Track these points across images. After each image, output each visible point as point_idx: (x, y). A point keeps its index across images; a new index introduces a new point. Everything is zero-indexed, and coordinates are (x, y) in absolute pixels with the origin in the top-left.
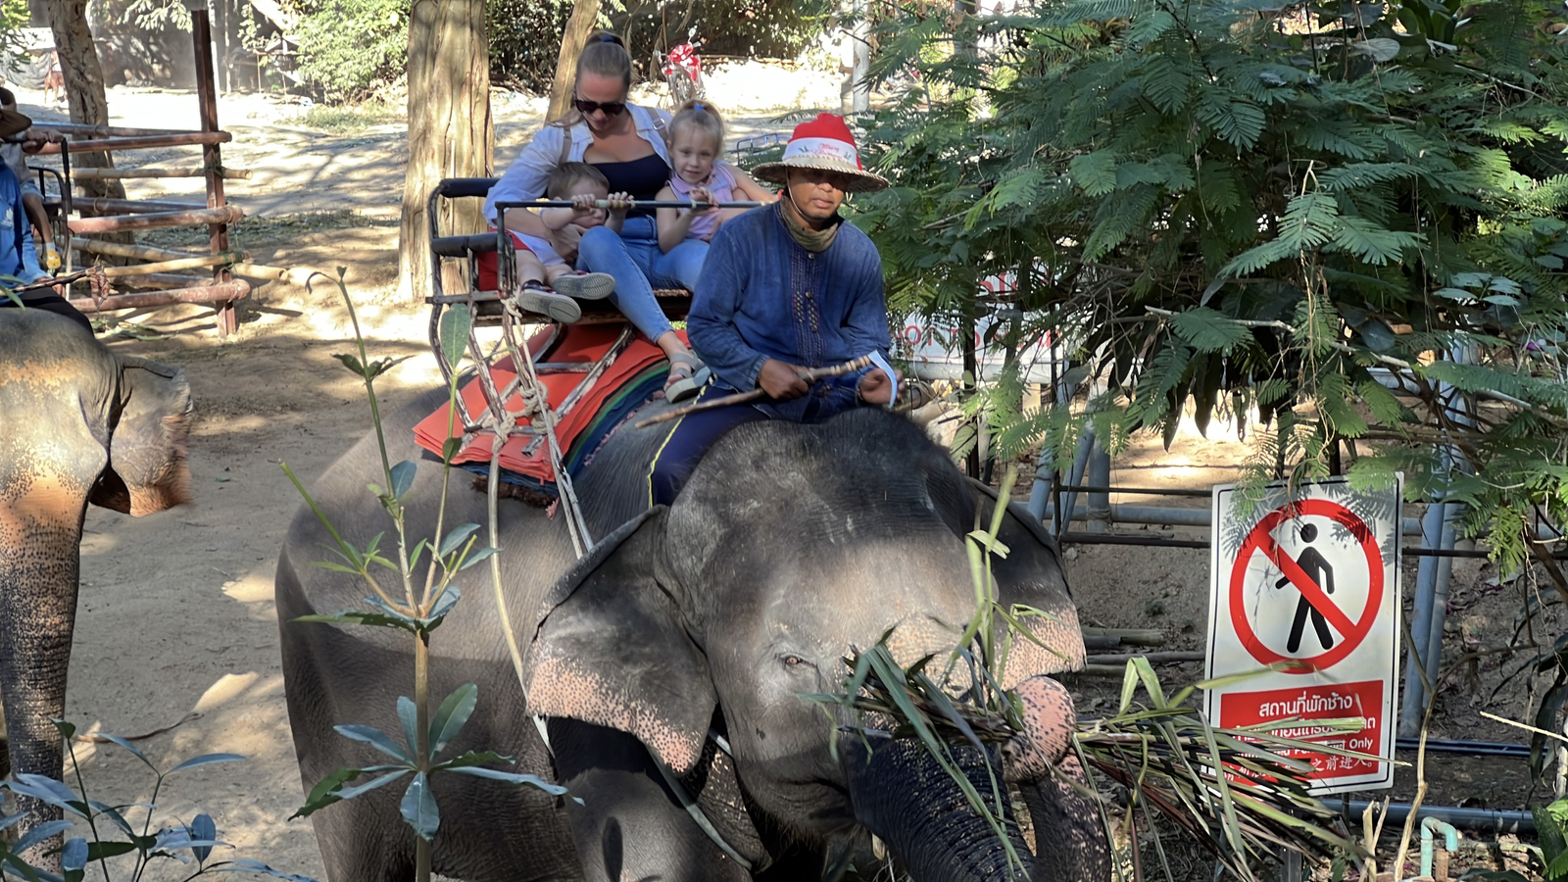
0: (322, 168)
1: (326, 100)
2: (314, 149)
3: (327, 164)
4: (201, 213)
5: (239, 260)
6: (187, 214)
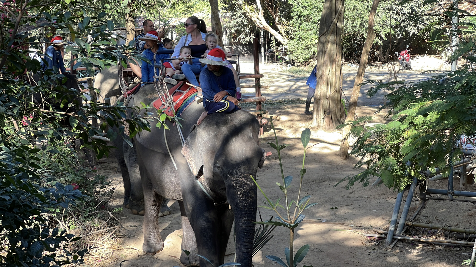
0: (292, 86)
1: (296, 65)
2: (290, 80)
3: (294, 84)
4: (254, 98)
5: (264, 113)
6: (249, 99)
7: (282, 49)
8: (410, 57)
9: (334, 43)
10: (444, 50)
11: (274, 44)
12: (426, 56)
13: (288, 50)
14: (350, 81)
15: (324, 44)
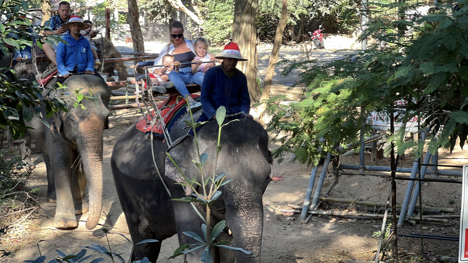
7: (198, 30)
8: (323, 36)
9: (249, 23)
10: (355, 29)
11: (190, 25)
12: (338, 36)
13: (204, 30)
14: (265, 60)
15: (239, 24)
